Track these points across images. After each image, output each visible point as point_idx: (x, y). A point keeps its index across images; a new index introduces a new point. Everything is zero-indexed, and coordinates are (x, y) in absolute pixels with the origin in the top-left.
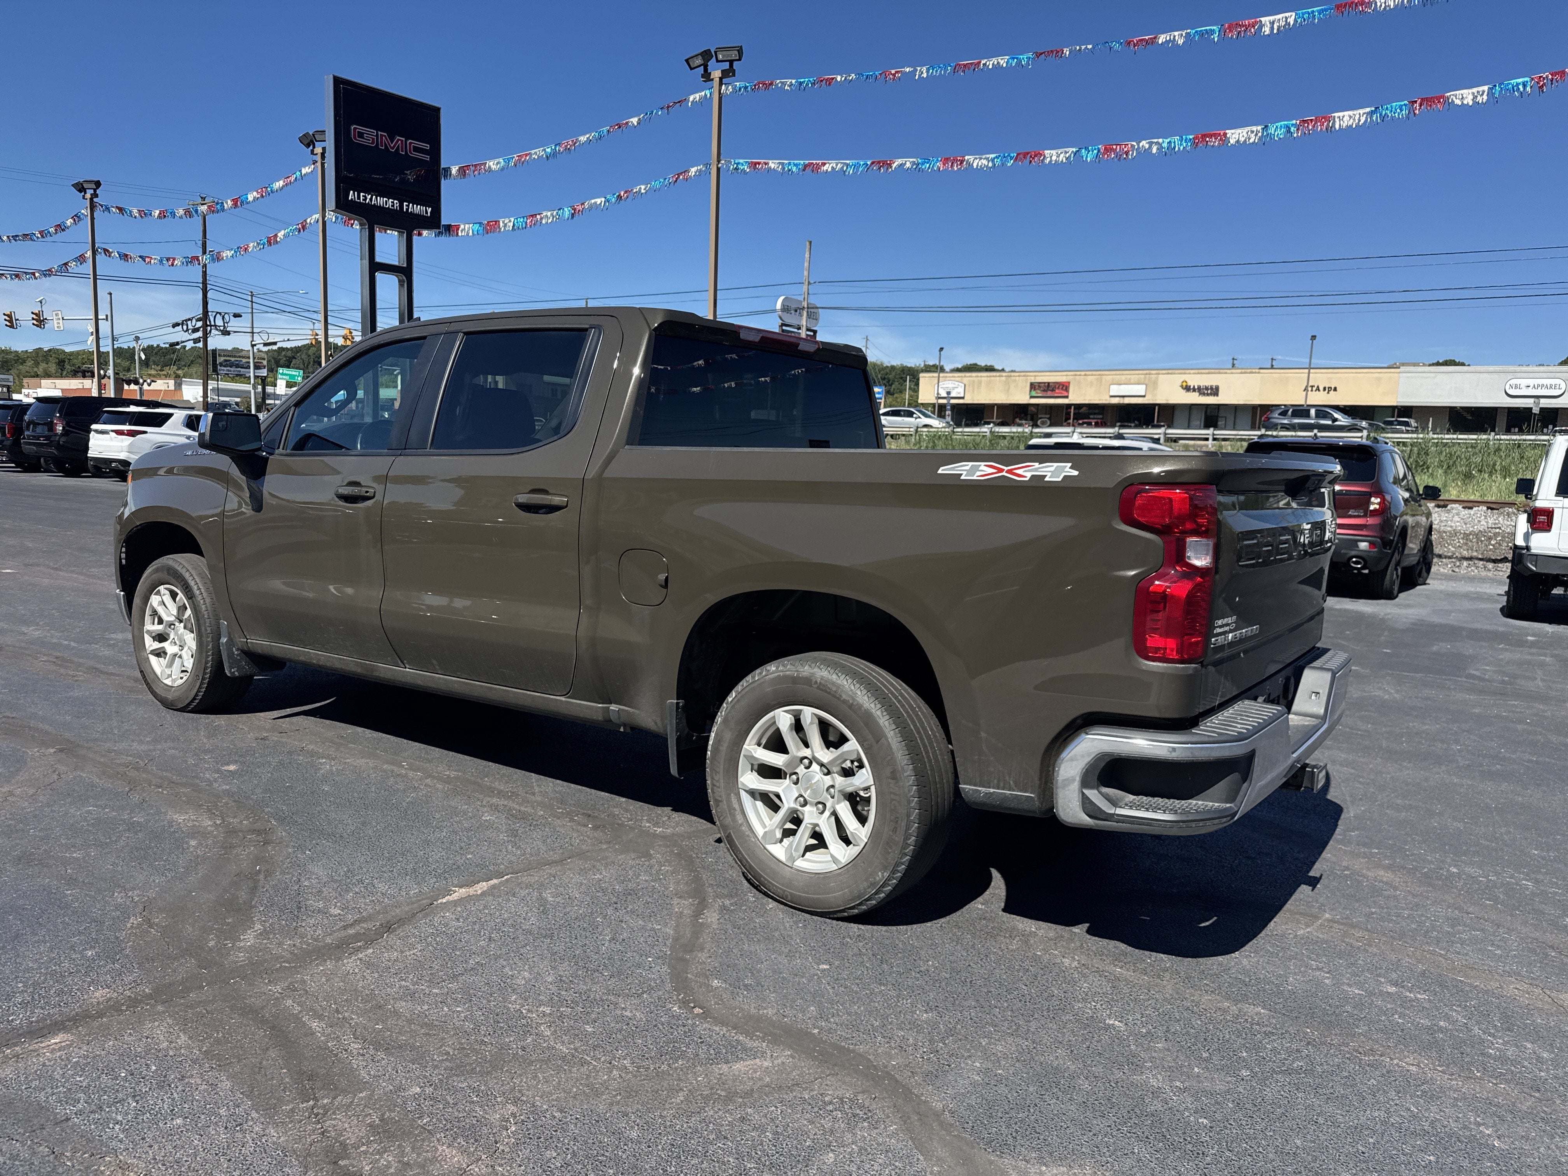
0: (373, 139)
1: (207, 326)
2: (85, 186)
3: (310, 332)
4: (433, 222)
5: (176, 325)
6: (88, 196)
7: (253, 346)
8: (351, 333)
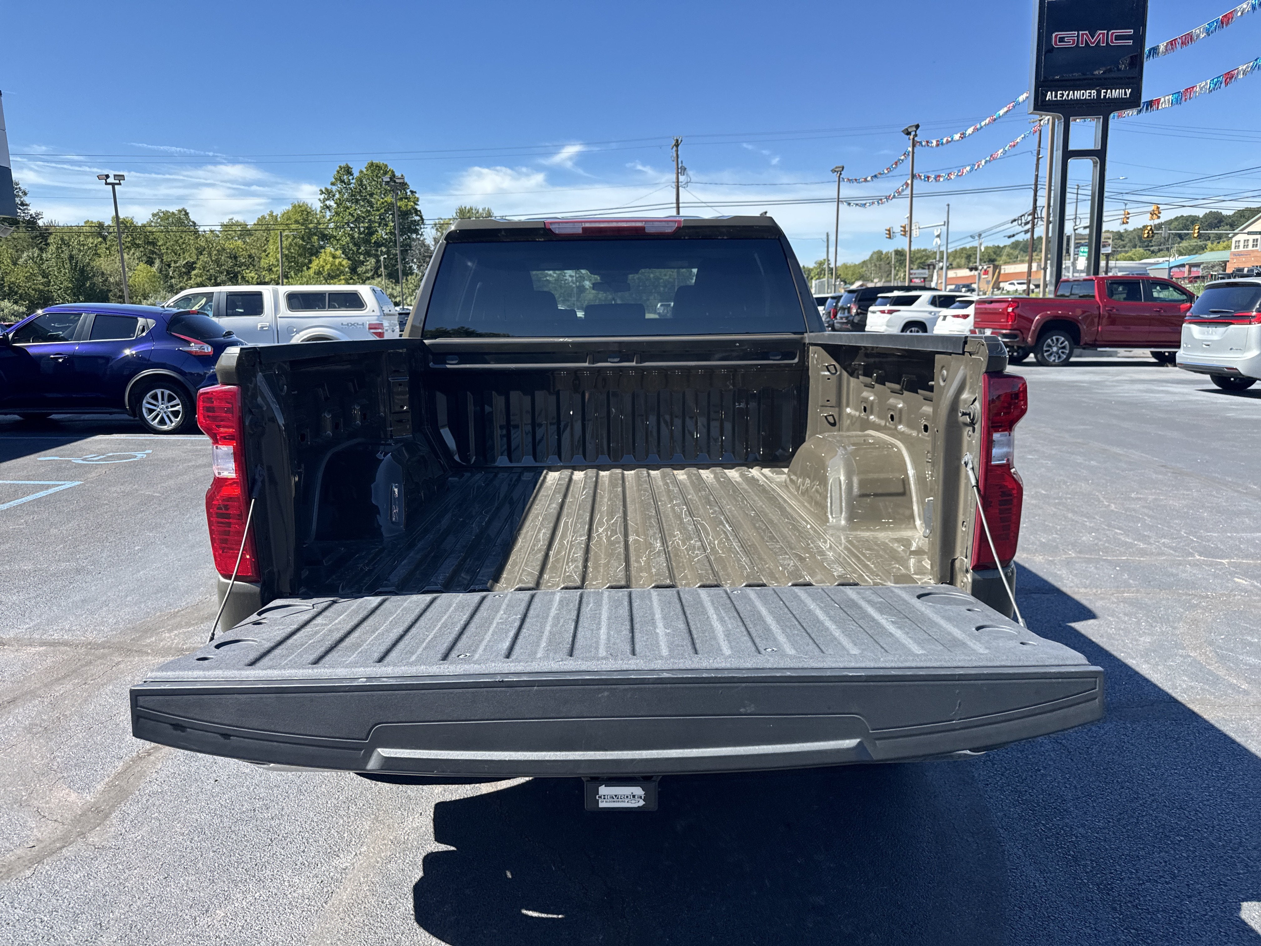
0: (1074, 40)
1: (1035, 218)
2: (910, 130)
3: (1123, 212)
4: (1134, 102)
5: (1015, 220)
6: (911, 137)
7: (1075, 230)
8: (1158, 208)
